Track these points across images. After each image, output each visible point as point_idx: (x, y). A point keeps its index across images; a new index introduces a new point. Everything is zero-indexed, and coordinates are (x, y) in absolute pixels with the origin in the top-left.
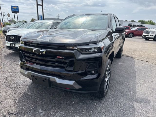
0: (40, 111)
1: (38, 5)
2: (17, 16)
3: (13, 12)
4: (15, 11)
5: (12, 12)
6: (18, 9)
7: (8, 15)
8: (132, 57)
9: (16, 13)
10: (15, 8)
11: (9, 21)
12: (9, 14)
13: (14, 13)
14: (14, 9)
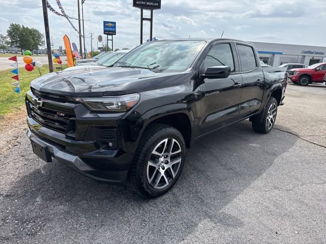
0: (38, 199)
1: (142, 19)
2: (112, 40)
3: (105, 32)
4: (109, 31)
5: (104, 34)
6: (115, 27)
7: (99, 38)
8: (297, 134)
9: (110, 34)
10: (110, 24)
11: (99, 48)
12: (100, 36)
13: (108, 34)
14: (108, 27)
